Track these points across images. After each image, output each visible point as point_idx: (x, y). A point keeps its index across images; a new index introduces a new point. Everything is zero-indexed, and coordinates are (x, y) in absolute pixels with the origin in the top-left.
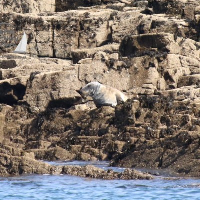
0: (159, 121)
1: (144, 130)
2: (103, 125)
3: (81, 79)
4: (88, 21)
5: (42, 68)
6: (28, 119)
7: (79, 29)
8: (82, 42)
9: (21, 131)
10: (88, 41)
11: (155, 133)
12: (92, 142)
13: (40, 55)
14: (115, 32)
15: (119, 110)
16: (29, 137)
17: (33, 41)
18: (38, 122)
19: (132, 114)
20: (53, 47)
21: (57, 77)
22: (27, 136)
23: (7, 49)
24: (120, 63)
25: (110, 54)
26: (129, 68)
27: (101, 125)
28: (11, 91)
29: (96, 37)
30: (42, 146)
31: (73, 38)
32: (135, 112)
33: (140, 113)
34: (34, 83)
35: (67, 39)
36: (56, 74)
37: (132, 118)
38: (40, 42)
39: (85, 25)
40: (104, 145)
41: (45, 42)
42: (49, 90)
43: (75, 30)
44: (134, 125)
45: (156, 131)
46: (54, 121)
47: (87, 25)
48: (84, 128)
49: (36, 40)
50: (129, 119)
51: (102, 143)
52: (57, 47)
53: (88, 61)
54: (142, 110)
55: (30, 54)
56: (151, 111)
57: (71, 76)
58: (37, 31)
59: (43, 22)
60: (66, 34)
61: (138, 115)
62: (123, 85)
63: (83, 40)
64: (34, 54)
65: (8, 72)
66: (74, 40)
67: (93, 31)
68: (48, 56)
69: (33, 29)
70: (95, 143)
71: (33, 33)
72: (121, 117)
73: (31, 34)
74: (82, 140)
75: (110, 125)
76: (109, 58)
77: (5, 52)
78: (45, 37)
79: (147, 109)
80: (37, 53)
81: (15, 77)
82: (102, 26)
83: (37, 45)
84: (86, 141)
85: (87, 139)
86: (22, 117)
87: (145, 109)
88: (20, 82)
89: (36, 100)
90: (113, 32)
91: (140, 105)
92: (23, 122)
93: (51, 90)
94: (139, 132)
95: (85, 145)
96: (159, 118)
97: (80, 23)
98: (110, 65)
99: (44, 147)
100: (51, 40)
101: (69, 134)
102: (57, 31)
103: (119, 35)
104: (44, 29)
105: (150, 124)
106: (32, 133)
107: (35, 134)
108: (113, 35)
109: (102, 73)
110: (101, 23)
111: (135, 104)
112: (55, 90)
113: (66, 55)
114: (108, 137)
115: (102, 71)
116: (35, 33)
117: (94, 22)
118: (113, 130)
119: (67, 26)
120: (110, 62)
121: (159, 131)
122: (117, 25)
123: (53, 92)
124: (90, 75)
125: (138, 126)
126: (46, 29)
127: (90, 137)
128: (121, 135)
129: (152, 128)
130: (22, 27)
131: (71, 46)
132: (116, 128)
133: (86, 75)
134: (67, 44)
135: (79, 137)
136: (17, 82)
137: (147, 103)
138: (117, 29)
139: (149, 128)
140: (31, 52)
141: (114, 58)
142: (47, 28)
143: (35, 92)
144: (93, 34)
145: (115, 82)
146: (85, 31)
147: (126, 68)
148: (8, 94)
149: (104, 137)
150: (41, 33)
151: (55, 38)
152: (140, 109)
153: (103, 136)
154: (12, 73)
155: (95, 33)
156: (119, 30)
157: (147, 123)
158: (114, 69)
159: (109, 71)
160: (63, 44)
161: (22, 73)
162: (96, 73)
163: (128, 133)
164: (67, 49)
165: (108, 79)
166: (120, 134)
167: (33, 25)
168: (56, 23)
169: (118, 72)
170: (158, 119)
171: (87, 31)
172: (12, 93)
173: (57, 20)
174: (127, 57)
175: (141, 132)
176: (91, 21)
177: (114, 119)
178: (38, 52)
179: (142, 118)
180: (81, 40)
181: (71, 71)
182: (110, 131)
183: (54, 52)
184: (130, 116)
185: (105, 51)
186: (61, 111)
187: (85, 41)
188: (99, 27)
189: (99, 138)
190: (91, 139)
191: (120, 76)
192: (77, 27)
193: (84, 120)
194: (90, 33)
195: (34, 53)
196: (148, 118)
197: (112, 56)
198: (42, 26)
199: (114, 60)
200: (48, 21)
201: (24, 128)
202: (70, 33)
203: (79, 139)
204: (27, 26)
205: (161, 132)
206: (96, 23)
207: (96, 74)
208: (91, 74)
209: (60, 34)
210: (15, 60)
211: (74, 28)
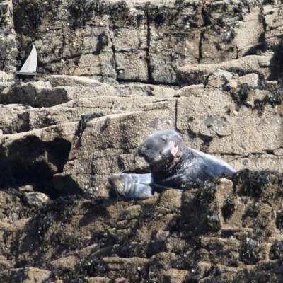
0: (273, 223)
1: (238, 243)
2: (160, 232)
3: (180, 129)
4: (218, 5)
5: (111, 105)
6: (20, 218)
7: (200, 22)
8: (207, 49)
9: (3, 244)
10: (218, 48)
11: (260, 250)
12: (131, 270)
13: (122, 77)
14: (271, 28)
15: (187, 200)
16: (20, 256)
17: (108, 49)
18: (37, 225)
19: (216, 208)
20: (148, 61)
21: (131, 125)
22: (16, 256)
23: (54, 67)
24: (260, 94)
25: (241, 75)
26: (278, 103)
27: (156, 232)
28: (43, 153)
29: (236, 39)
30: (29, 279)
31: (187, 42)
32: (221, 205)
33: (233, 206)
34: (86, 135)
35: (176, 43)
36: (128, 118)
37: (213, 217)
38: (122, 51)
39: (212, 15)
40: (154, 277)
41: (132, 50)
42: (115, 152)
43: (192, 25)
44: (220, 233)
45: (263, 245)
46: (70, 222)
47: (216, 15)
48: (120, 239)
49: (113, 47)
50: (207, 219)
51: (150, 273)
52: (155, 60)
53: (194, 91)
54: (238, 201)
55: (101, 75)
56: (256, 201)
57: (160, 122)
58: (114, 28)
59: (127, 10)
60: (174, 34)
61: (228, 211)
62: (266, 139)
63: (209, 46)
64: (109, 76)
65: (42, 114)
66: (191, 46)
67: (229, 27)
68: (137, 80)
69: (107, 24)
70: (138, 271)
71: (107, 32)
72: (192, 215)
73: (103, 34)
74: (111, 266)
75: (171, 233)
76: (239, 83)
77: (50, 71)
78: (132, 40)
79: (248, 198)
80: (115, 73)
81: (55, 124)
82: (247, 17)
83: (114, 56)
84: (118, 267)
85: (122, 263)
86: (8, 216)
87: (244, 198)
88: (61, 135)
89: (89, 171)
90: (267, 28)
91: (234, 188)
92: (8, 225)
93: (119, 151)
94: (226, 248)
95: (117, 276)
96: (273, 217)
97: (203, 10)
98: (240, 98)
99: (35, 280)
100: (144, 46)
101: (92, 251)
102: (157, 27)
103: (278, 34)
104: (128, 24)
105: (251, 229)
106: (25, 248)
107: (31, 252)
108: (267, 35)
109: (222, 115)
110: (245, 10)
111: (223, 186)
112: (126, 151)
113: (174, 77)
114: (163, 259)
115: (223, 111)
116: (112, 33)
117: (230, 8)
118: (175, 243)
119: (175, 17)
120: (240, 92)
121: (269, 245)
122: (276, 14)
123: (123, 156)
124: (197, 120)
125: (227, 234)
126: (134, 25)
127: (128, 260)
128: (190, 255)
129: (255, 239)
130: (85, 21)
131: (184, 57)
132: (182, 238)
133: (191, 119)
134: (176, 53)
135: (106, 259)
136: (54, 134)
137: (248, 184)
138: (275, 21)
139: (248, 239)
140: (103, 71)
141: (249, 84)
142: (135, 21)
143: (87, 156)
144: (229, 34)
145: (250, 132)
146: (213, 28)
147: (273, 104)
148: (37, 160)
149: (155, 259)
150: (122, 32)
151: (152, 43)
152: (232, 197)
153: (154, 257)
154: (49, 117)
155: (233, 31)
156: (278, 24)
157: (247, 229)
158: (248, 106)
159: (237, 110)
160: (167, 53)
161: (70, 116)
162: (210, 114)
163: (204, 251)
164: (176, 64)
165: (236, 128)
166: (188, 252)
167: (106, 17)
168: (154, 12)
169: (256, 112)
170: (270, 218)
171: (217, 27)
172: (46, 157)
173: (157, 4)
174: (275, 82)
175: (230, 247)
176: (225, 7)
177: (177, 219)
178: (118, 71)
179: (236, 218)
180: (203, 46)
181: (161, 111)
182: (169, 246)
183: (151, 69)
184: (211, 214)
185: (230, 70)
186: (86, 201)
187: (214, 47)
188: (241, 19)
189: (146, 260)
190: (129, 264)
191: (260, 119)
192: (196, 20)
193: (122, 222)
194: (223, 30)
195: (108, 73)
196: (249, 218)
197: (243, 80)
198: (125, 17)
199: (248, 88)
200: (137, 8)
201: (10, 237)
202: (182, 32)
203: (105, 263)
204: (95, 18)
205: (272, 246)
206: (236, 11)
207: (210, 117)
208: (201, 118)
209: (162, 34)
210: (66, 88)
211: (190, 20)
